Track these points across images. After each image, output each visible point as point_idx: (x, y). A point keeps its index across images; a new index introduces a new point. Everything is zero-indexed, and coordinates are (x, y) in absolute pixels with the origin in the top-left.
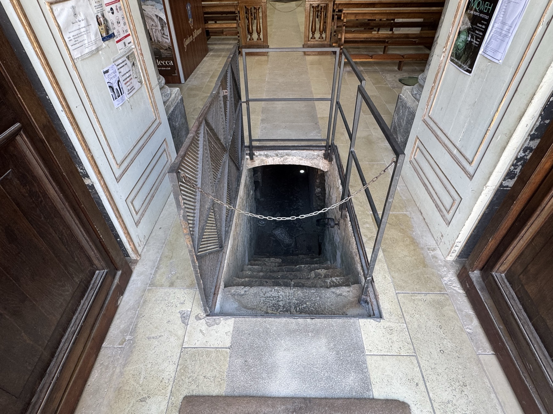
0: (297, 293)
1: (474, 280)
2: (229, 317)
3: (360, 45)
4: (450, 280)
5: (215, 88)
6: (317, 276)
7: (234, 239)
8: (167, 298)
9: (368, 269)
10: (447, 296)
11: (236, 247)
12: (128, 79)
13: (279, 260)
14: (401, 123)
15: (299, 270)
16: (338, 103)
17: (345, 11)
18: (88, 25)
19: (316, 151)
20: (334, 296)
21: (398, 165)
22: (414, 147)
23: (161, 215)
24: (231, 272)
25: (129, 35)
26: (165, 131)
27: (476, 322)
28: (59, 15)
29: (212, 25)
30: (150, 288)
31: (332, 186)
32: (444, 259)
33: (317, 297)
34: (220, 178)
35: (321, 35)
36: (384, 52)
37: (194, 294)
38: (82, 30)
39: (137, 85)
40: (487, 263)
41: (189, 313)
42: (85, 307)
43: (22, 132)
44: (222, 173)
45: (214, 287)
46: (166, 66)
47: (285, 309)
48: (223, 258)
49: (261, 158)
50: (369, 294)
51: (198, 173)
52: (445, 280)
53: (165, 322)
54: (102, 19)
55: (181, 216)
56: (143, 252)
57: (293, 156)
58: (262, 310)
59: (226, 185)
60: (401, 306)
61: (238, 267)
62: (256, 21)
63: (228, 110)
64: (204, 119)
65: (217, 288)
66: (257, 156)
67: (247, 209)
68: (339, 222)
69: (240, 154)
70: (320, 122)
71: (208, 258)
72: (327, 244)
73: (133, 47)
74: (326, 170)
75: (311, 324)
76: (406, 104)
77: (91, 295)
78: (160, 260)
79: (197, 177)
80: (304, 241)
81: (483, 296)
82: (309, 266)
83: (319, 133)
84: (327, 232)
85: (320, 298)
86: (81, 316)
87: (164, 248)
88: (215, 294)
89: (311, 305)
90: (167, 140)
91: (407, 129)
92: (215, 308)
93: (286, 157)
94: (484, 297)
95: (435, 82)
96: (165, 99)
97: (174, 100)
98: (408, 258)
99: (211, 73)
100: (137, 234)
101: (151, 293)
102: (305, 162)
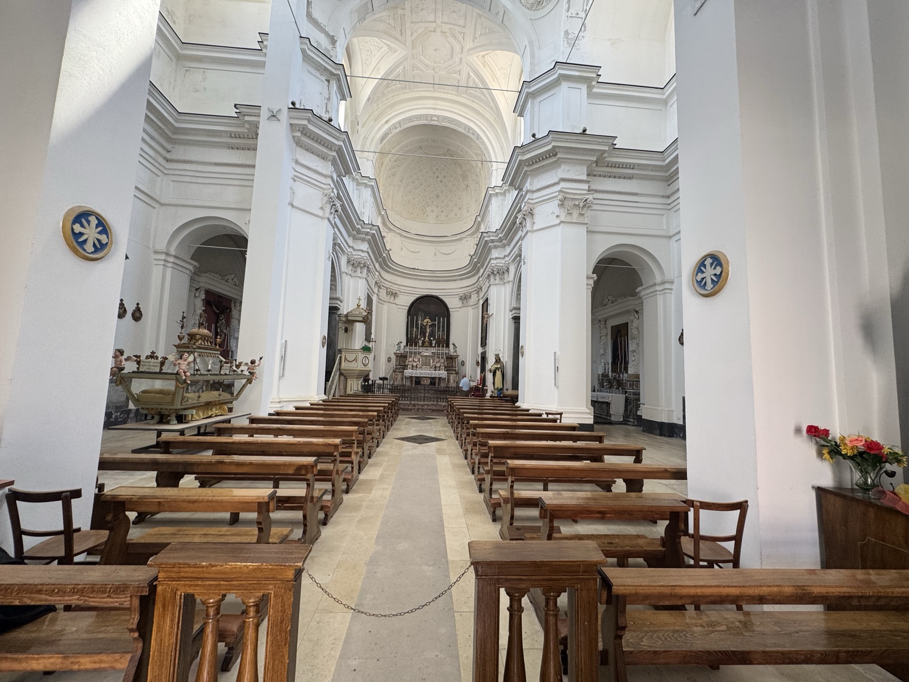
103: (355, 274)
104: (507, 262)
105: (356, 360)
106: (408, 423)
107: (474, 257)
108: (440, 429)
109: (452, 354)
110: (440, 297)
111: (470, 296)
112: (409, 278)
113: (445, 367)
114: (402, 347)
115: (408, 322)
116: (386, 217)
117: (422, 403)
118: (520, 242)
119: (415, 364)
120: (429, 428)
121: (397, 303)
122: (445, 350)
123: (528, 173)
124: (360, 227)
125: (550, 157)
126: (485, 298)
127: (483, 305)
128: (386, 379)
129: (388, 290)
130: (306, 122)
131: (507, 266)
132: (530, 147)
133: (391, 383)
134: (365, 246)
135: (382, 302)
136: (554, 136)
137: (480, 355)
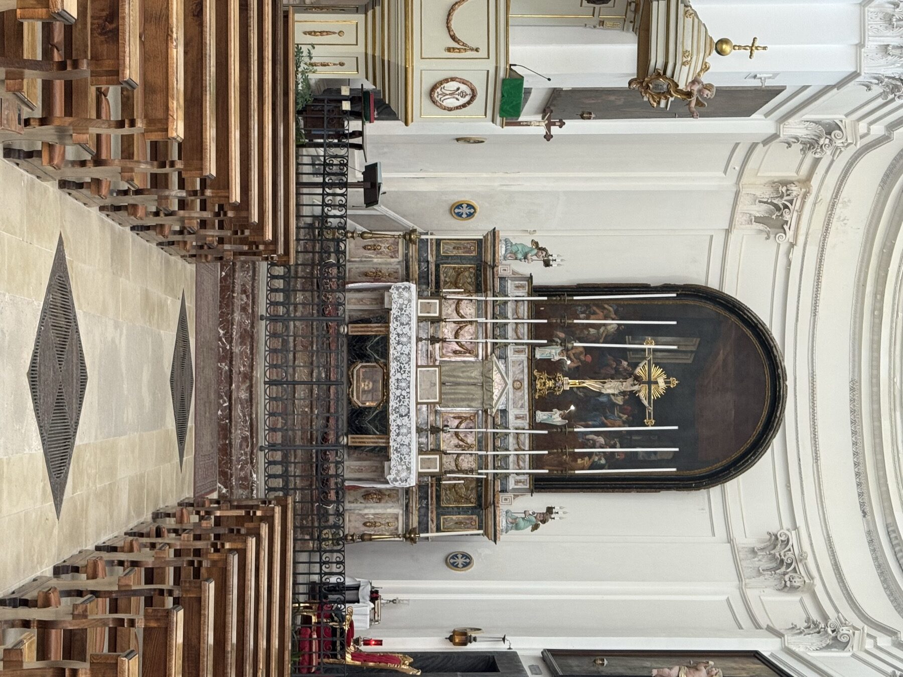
103: (874, 22)
105: (457, 45)
106: (150, 307)
108: (125, 473)
109: (503, 507)
110: (776, 442)
111: (793, 589)
112: (861, 286)
113: (438, 478)
114: (524, 268)
115: (644, 288)
117: (261, 373)
119: (447, 331)
120: (130, 415)
121: (733, 237)
122: (518, 474)
127: (756, 655)
128: (371, 200)
129: (795, 190)
133: (351, 224)
135: (736, 163)
137: (502, 647)
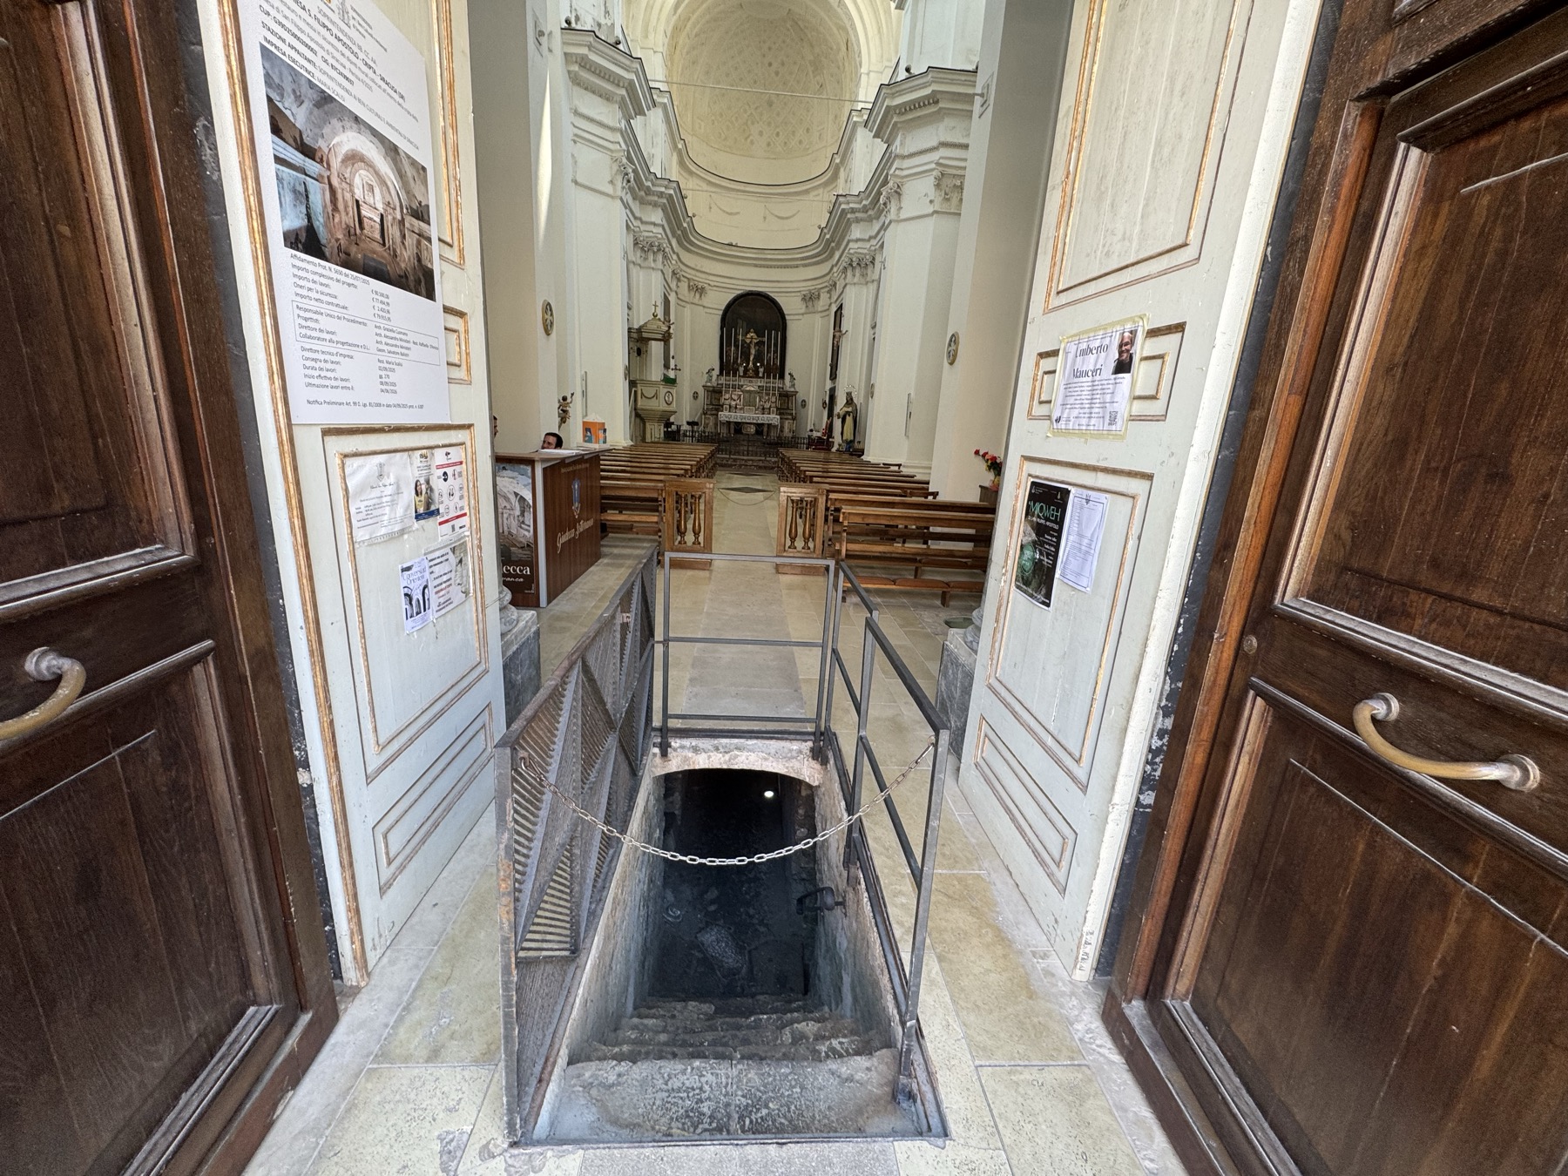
0: (746, 1075)
1: (1135, 1022)
2: (570, 1147)
3: (875, 564)
4: (1089, 1031)
5: (608, 608)
6: (798, 1038)
7: (607, 938)
8: (412, 1096)
9: (906, 996)
10: (1088, 1072)
11: (607, 959)
12: (444, 586)
13: (709, 1008)
14: (952, 692)
15: (757, 1026)
16: (834, 651)
17: (846, 509)
18: (398, 492)
19: (795, 743)
20: (834, 1081)
21: (940, 750)
22: (979, 736)
23: (444, 874)
24: (589, 1026)
25: (465, 515)
26: (492, 688)
27: (1160, 1140)
28: (353, 473)
29: (613, 516)
30: (375, 1066)
31: (829, 816)
32: (1068, 979)
33: (794, 1087)
34: (594, 783)
35: (806, 543)
36: (916, 576)
37: (488, 1081)
38: (384, 499)
39: (457, 595)
40: (1150, 980)
41: (465, 1137)
42: (186, 1115)
43: (210, 658)
44: (601, 771)
45: (543, 1060)
46: (516, 576)
47: (714, 1125)
48: (576, 982)
49: (684, 754)
50: (915, 1070)
51: (552, 760)
52: (1078, 1030)
53: (395, 1170)
54: (424, 487)
55: (502, 846)
56: (380, 965)
57: (749, 751)
58: (657, 1127)
59: (604, 801)
60: (990, 1102)
61: (607, 1017)
62: (693, 516)
63: (627, 652)
64: (581, 657)
65: (549, 1065)
66: (675, 750)
67: (644, 870)
68: (844, 898)
69: (641, 741)
70: (804, 688)
71: (541, 971)
72: (820, 961)
73: (468, 533)
74: (816, 784)
75: (779, 1162)
76: (956, 658)
77: (215, 1076)
78: (418, 987)
79: (548, 768)
80: (770, 960)
81: (1161, 1062)
82: (779, 1019)
83: (802, 708)
84: (821, 929)
85: (803, 1088)
86: (167, 1143)
87: (435, 955)
88: (542, 1081)
89: (779, 1110)
90: (493, 705)
91: (963, 704)
92: (536, 1123)
93: (736, 752)
94: (1162, 1066)
95: (997, 621)
96: (506, 629)
97: (521, 632)
98: (993, 977)
99: (601, 593)
100: (377, 915)
101: (375, 1080)
102: (774, 764)
103: (646, 264)
104: (873, 248)
105: (657, 396)
107: (825, 231)
108: (768, 484)
109: (788, 389)
110: (772, 295)
111: (819, 295)
112: (723, 261)
113: (778, 409)
114: (714, 378)
115: (722, 337)
116: (684, 152)
117: (745, 458)
118: (882, 232)
119: (733, 403)
120: (755, 482)
121: (705, 304)
122: (778, 383)
123: (899, 125)
124: (649, 184)
125: (929, 104)
126: (838, 303)
127: (836, 313)
128: (696, 424)
129: (692, 283)
130: (584, 51)
131: (873, 254)
132: (904, 87)
133: (703, 430)
134: (657, 216)
135: (683, 304)
136: (935, 75)
137: (828, 392)
